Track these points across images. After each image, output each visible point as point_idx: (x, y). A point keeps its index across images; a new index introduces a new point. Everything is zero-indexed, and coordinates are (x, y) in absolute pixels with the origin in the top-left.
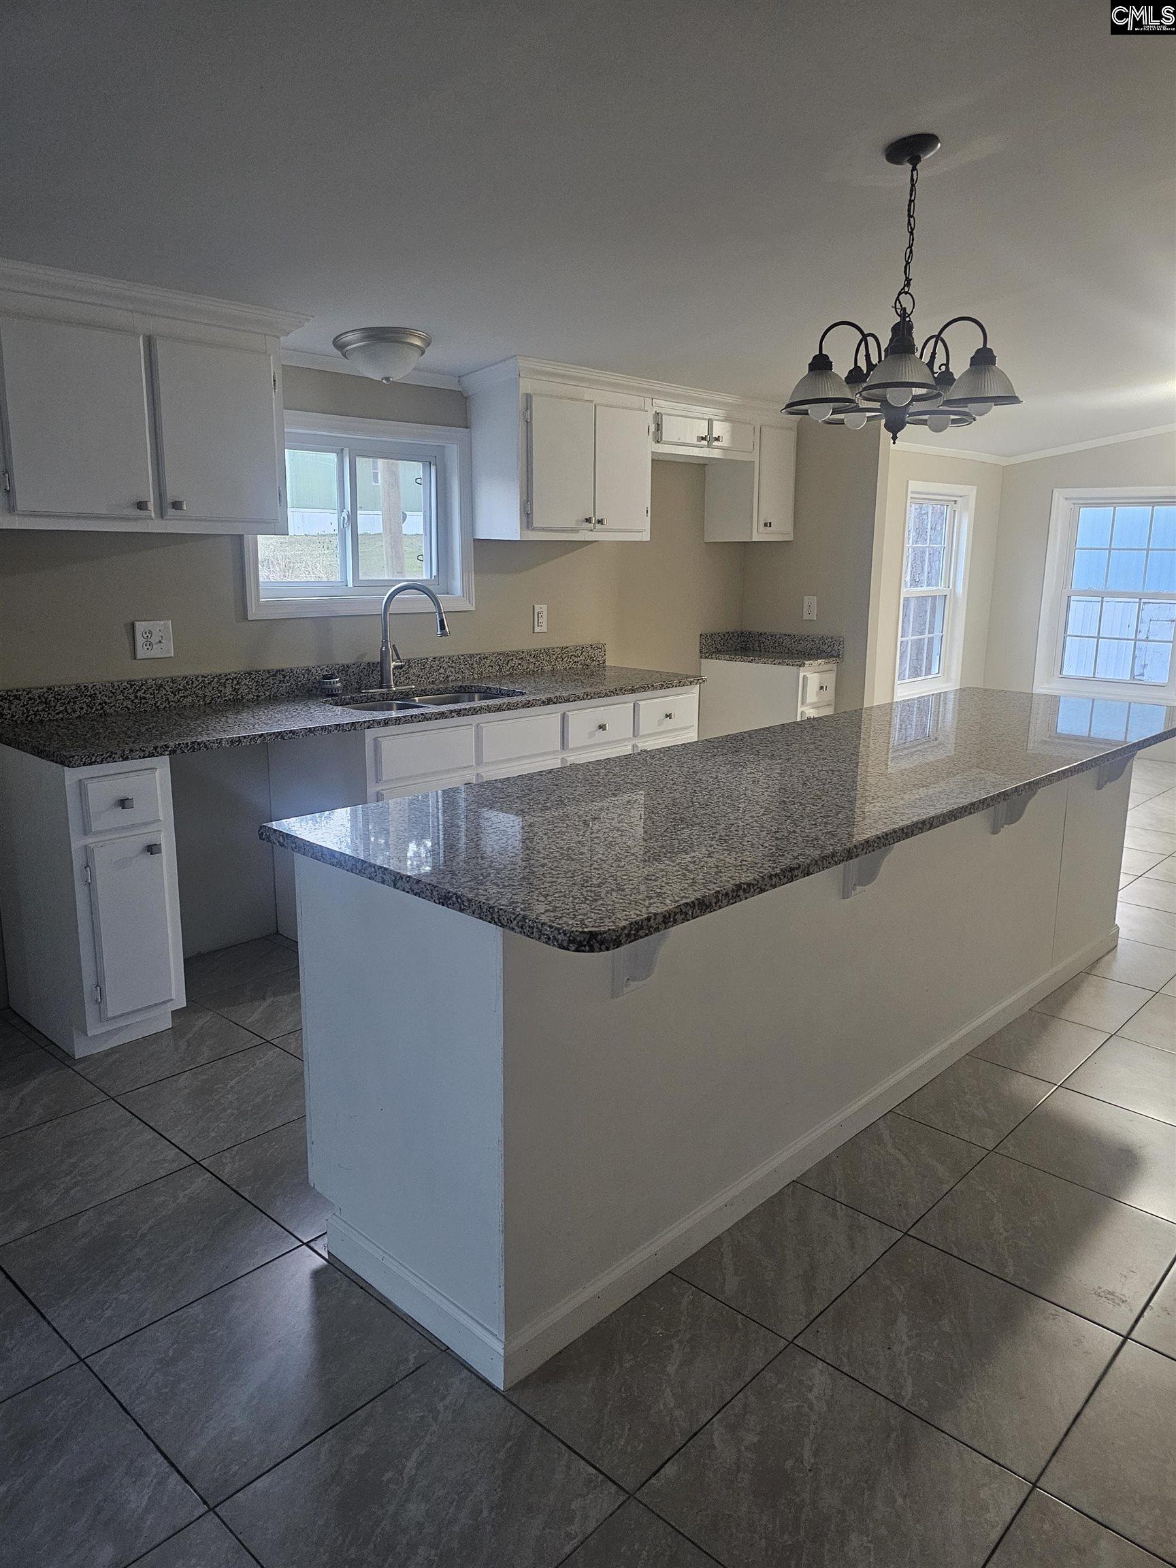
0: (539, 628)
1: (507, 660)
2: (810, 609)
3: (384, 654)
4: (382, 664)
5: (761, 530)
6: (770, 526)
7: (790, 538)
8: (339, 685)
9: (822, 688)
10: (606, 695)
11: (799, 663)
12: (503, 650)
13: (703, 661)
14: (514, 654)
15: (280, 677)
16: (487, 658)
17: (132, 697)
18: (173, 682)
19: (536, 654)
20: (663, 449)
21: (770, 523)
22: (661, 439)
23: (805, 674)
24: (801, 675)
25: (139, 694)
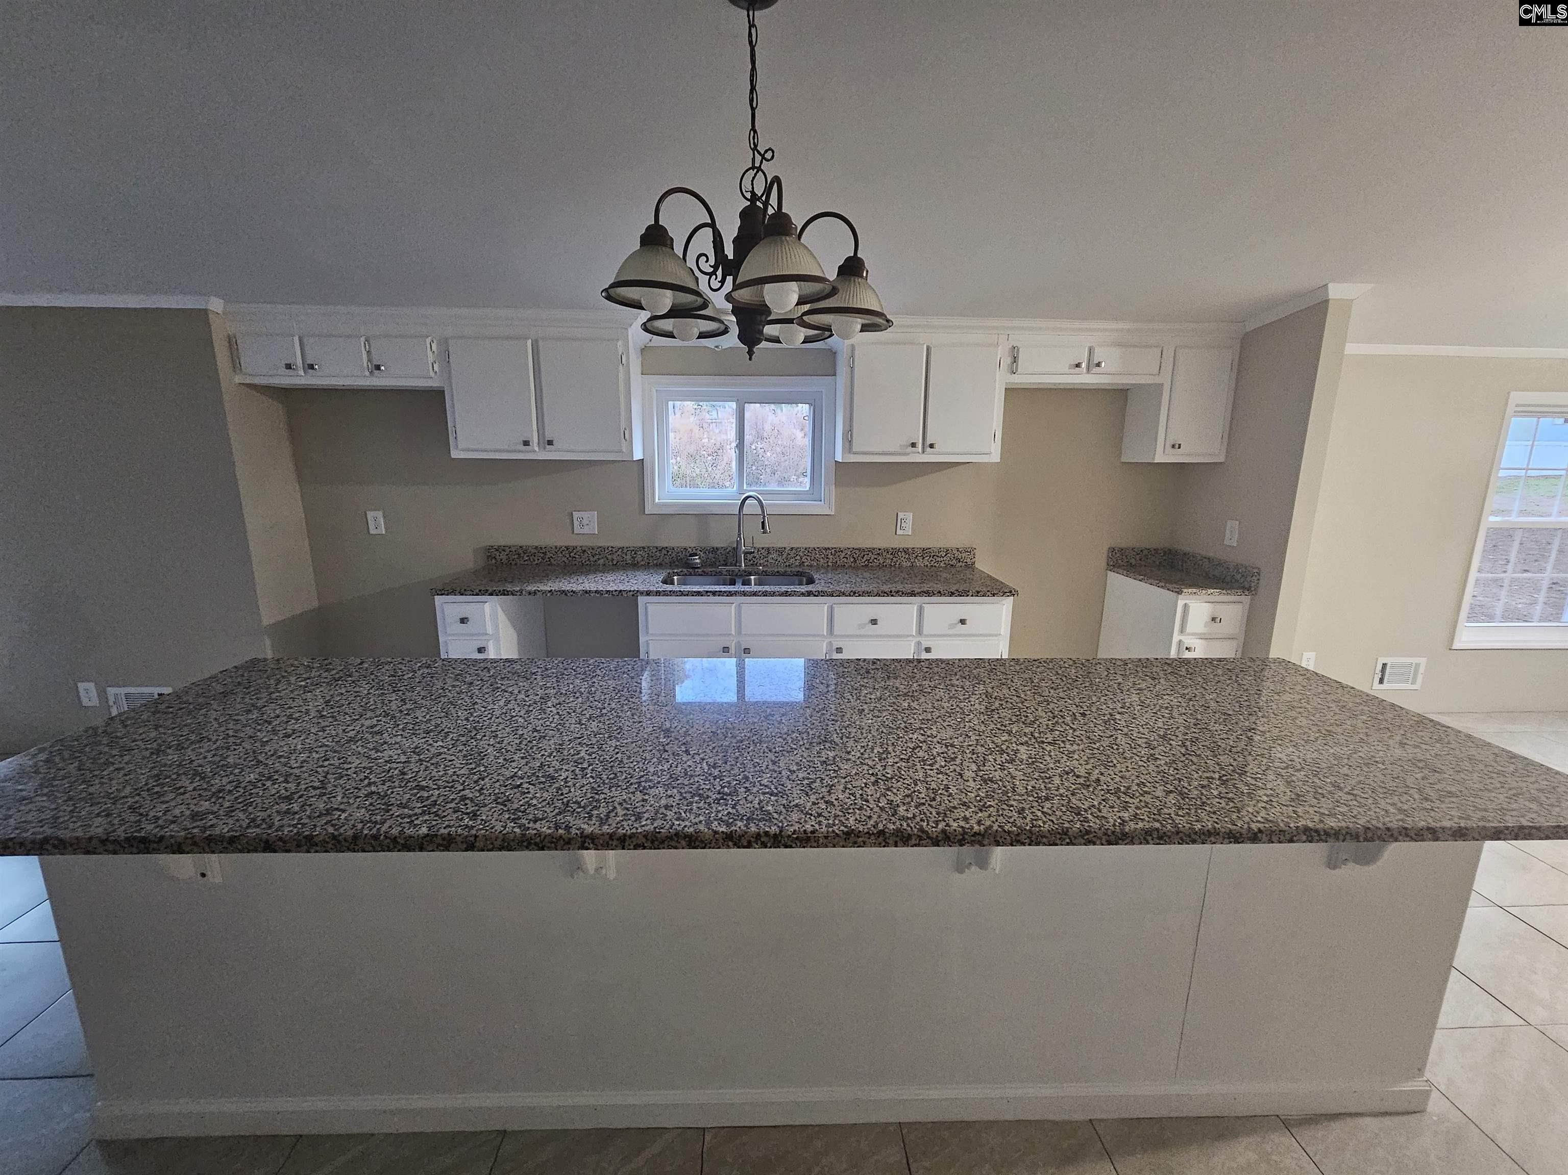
0: (902, 531)
1: (862, 555)
2: (1232, 535)
3: (738, 543)
4: (736, 550)
5: (1167, 452)
6: (1179, 448)
7: (1221, 459)
8: (698, 561)
9: (1214, 619)
10: (878, 595)
11: (1177, 590)
12: (860, 546)
13: (1109, 572)
14: (871, 550)
15: (664, 552)
16: (842, 551)
17: (568, 556)
18: (593, 549)
19: (894, 552)
20: (1019, 380)
21: (1180, 445)
22: (1017, 370)
23: (1187, 601)
24: (1181, 603)
25: (572, 554)
